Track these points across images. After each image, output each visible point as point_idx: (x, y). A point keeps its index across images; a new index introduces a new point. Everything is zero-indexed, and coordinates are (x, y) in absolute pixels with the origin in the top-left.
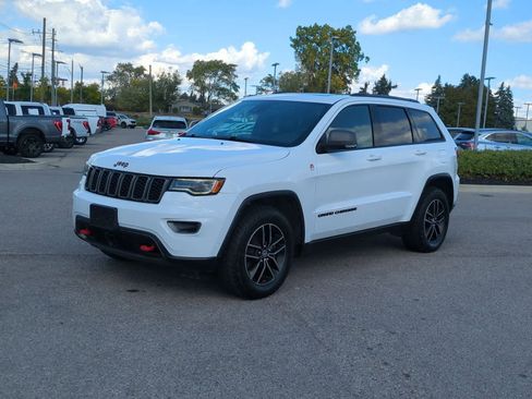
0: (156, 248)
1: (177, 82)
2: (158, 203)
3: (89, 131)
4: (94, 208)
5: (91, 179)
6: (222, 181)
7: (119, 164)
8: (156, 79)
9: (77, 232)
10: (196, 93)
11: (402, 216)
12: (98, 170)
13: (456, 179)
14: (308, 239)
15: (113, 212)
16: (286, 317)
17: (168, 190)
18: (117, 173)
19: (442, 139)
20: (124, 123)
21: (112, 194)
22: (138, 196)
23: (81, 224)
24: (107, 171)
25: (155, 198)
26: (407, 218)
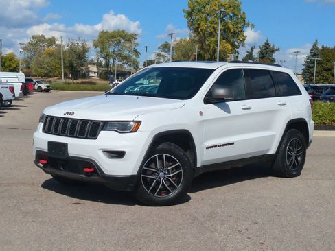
0: (95, 170)
1: (85, 50)
2: (96, 139)
3: (14, 95)
4: (51, 144)
5: (47, 125)
6: (139, 123)
7: (68, 113)
8: (66, 48)
9: (37, 162)
10: (102, 59)
11: (268, 150)
12: (52, 118)
13: (311, 124)
14: (199, 165)
15: (65, 146)
16: (184, 216)
17: (102, 129)
18: (66, 120)
19: (299, 93)
20: (39, 87)
21: (63, 134)
22: (82, 135)
23: (40, 155)
24: (59, 119)
25: (94, 136)
26: (272, 151)
